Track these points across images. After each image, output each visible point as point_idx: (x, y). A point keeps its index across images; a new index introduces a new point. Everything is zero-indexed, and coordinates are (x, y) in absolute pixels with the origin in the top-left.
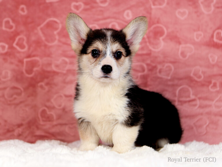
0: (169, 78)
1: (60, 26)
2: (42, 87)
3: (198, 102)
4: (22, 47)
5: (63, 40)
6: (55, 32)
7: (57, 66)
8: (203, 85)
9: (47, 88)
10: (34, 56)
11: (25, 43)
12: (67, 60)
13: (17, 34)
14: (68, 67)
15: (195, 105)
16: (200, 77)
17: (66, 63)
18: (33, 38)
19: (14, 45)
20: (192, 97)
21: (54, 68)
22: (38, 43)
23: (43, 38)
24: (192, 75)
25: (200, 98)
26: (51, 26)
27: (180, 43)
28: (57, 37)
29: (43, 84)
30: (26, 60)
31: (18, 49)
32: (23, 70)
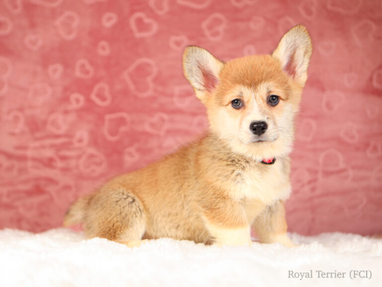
0: (309, 139)
1: (155, 70)
2: (131, 155)
3: (351, 173)
4: (103, 99)
5: (160, 88)
6: (149, 79)
7: (153, 125)
8: (357, 149)
9: (137, 157)
10: (120, 110)
11: (107, 94)
12: (165, 116)
13: (96, 81)
14: (167, 126)
15: (346, 177)
16: (353, 137)
17: (163, 120)
18: (118, 87)
19: (93, 97)
20: (342, 166)
21: (147, 128)
22: (126, 92)
23: (132, 87)
24: (342, 134)
25: (354, 168)
26: (142, 70)
27: (323, 90)
28: (151, 85)
29: (132, 150)
30: (108, 117)
31: (98, 101)
32: (105, 130)
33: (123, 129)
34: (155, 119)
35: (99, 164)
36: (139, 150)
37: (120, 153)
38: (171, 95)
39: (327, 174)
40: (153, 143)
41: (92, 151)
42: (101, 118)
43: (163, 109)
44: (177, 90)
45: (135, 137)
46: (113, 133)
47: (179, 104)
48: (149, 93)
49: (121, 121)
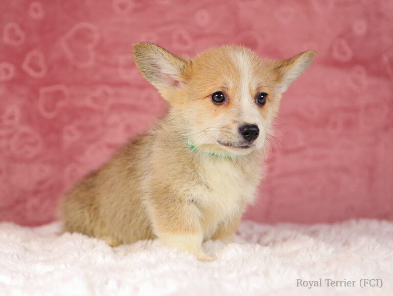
1: (96, 37)
2: (70, 133)
3: (310, 152)
4: (38, 70)
5: (103, 58)
6: (90, 47)
7: (95, 100)
9: (77, 136)
10: (58, 83)
11: (41, 63)
12: (110, 90)
13: (28, 48)
14: (111, 101)
15: (305, 157)
16: (312, 112)
17: (106, 94)
18: (55, 56)
19: (25, 67)
20: (301, 143)
21: (88, 103)
22: (63, 62)
23: (70, 55)
25: (313, 145)
26: (81, 36)
28: (92, 54)
29: (72, 127)
30: (43, 90)
31: (32, 73)
32: (40, 105)
33: (61, 104)
34: (98, 93)
35: (34, 144)
36: (80, 128)
37: (58, 132)
38: (116, 66)
39: (286, 152)
40: (96, 120)
41: (25, 129)
42: (35, 92)
43: (106, 81)
44: (122, 59)
45: (74, 113)
46: (49, 109)
47: (124, 75)
48: (90, 63)
49: (59, 95)
